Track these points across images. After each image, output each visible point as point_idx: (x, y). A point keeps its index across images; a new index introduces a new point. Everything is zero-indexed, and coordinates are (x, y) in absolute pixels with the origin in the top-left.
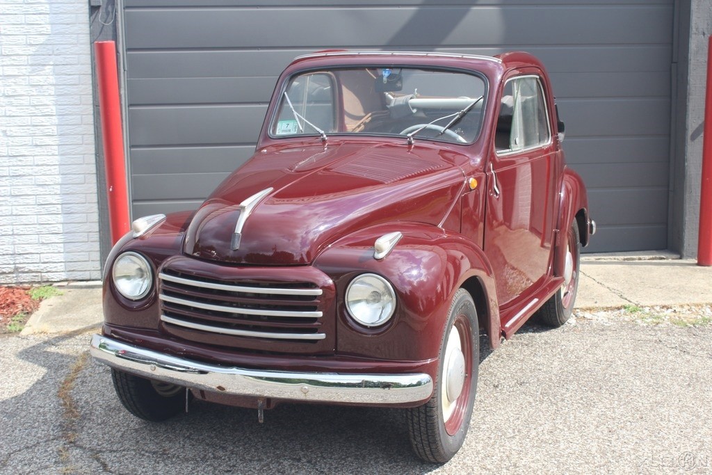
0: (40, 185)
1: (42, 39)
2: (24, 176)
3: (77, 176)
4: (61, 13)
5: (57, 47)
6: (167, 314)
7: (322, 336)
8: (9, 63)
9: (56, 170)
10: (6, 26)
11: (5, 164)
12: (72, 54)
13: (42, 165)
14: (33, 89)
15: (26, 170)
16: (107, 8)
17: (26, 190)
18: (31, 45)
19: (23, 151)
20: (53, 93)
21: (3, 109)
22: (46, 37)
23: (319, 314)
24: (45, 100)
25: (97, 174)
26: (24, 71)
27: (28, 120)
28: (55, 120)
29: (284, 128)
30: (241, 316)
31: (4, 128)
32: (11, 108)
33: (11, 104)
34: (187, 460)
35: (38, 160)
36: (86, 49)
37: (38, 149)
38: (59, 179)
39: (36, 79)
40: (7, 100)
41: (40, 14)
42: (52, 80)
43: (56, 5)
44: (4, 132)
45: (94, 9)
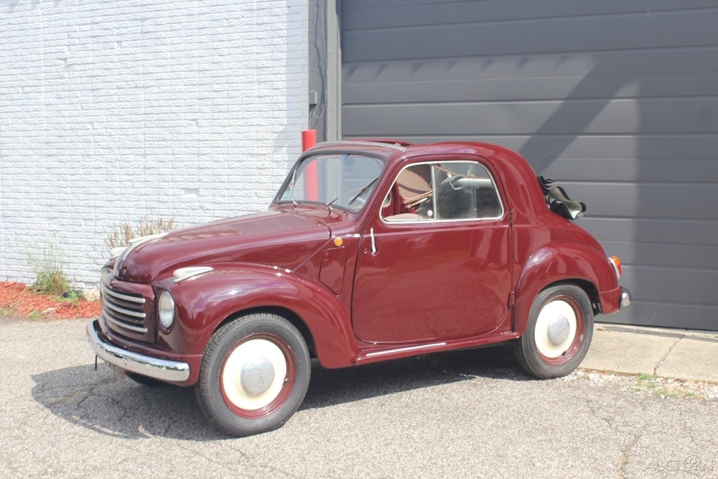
1: (281, 128)
4: (294, 110)
5: (290, 134)
7: (146, 330)
8: (261, 145)
10: (261, 120)
14: (275, 164)
16: (320, 106)
18: (275, 132)
20: (286, 167)
21: (256, 177)
22: (284, 127)
23: (144, 315)
26: (270, 151)
31: (256, 191)
32: (261, 177)
33: (261, 174)
39: (277, 157)
40: (258, 171)
41: (281, 110)
42: (286, 157)
43: (291, 104)
44: (256, 193)
45: (312, 106)
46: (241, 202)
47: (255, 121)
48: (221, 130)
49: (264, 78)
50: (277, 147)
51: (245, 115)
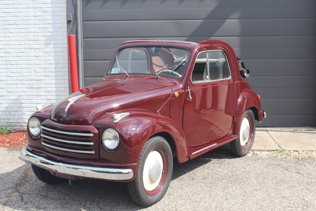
0: (47, 92)
1: (49, 34)
2: (42, 88)
3: (62, 88)
4: (57, 24)
5: (55, 37)
6: (44, 142)
7: (93, 152)
8: (37, 43)
9: (54, 86)
10: (36, 29)
11: (34, 83)
12: (61, 40)
13: (48, 84)
14: (46, 54)
15: (43, 86)
16: (74, 22)
17: (42, 94)
18: (45, 36)
19: (41, 78)
20: (53, 55)
21: (34, 61)
22: (51, 33)
23: (92, 144)
24: (50, 58)
25: (69, 88)
26: (42, 47)
27: (44, 66)
28: (54, 66)
29: (115, 71)
30: (70, 144)
31: (35, 69)
32: (37, 61)
33: (37, 60)
34: (53, 199)
35: (47, 82)
36: (66, 38)
37: (47, 77)
38: (55, 89)
39: (47, 50)
40: (35, 58)
41: (49, 24)
42: (53, 50)
43: (55, 21)
44: (34, 70)
45: (69, 22)
46: (25, 75)
47: (32, 30)
48: (10, 35)
49: (36, 6)
50: (47, 44)
51: (26, 26)
